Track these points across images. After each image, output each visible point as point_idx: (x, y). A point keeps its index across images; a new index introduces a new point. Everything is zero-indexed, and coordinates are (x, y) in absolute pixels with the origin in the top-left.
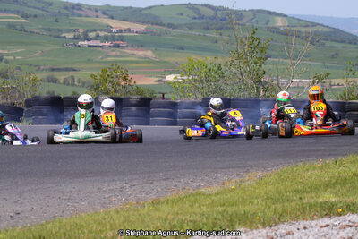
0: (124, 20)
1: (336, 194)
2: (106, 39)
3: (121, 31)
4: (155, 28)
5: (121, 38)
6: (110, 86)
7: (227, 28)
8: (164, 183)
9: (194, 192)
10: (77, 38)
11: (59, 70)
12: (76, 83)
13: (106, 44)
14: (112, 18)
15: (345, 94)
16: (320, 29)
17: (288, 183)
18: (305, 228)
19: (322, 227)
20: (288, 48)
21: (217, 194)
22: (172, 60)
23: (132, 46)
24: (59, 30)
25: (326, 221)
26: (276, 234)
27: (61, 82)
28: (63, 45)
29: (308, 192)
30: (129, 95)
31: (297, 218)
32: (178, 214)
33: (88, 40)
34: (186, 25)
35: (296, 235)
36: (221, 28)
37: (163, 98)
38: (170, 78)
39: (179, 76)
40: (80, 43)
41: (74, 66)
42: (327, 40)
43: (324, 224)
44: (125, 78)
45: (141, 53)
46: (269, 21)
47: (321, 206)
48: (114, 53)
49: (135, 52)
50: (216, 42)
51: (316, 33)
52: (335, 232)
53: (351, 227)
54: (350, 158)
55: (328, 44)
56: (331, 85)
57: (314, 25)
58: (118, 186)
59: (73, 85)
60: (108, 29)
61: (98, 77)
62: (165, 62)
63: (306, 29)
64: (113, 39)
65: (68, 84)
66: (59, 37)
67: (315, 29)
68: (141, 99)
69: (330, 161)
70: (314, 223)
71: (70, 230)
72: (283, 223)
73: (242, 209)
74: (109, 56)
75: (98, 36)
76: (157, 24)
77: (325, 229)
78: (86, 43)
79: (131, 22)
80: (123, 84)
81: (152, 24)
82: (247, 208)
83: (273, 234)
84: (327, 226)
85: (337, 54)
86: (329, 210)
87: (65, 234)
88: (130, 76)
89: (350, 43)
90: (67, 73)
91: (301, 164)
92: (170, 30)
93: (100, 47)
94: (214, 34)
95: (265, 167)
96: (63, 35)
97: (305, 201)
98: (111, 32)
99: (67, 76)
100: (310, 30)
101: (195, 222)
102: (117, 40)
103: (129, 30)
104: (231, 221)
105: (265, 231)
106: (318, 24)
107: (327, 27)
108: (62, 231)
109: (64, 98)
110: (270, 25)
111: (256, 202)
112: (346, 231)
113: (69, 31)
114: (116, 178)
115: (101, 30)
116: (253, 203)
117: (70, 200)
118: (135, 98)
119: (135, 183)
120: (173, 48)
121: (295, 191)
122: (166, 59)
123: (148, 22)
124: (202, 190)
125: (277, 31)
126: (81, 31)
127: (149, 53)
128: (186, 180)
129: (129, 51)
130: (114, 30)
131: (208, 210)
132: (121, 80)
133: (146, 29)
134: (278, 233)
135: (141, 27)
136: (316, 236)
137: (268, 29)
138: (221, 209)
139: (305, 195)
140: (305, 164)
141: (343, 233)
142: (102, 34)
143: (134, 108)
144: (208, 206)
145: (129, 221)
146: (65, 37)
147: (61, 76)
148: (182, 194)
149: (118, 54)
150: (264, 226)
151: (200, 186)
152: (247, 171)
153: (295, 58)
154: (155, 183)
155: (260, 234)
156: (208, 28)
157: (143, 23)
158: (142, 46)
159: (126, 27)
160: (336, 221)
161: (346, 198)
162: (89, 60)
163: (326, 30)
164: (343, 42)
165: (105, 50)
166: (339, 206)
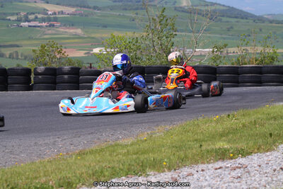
0: (57, 4)
1: (229, 142)
2: (43, 20)
3: (55, 13)
4: (83, 10)
5: (56, 20)
6: (47, 59)
7: (142, 9)
8: (89, 136)
9: (113, 143)
10: (19, 20)
11: (5, 46)
12: (20, 57)
13: (44, 24)
14: (48, 3)
15: (238, 60)
16: (218, 7)
17: (190, 134)
18: (203, 170)
19: (216, 169)
20: (191, 23)
21: (132, 145)
22: (97, 35)
23: (64, 25)
24: (4, 14)
25: (220, 164)
26: (179, 176)
27: (8, 56)
28: (8, 26)
29: (206, 141)
30: (62, 66)
31: (197, 162)
32: (99, 162)
33: (28, 22)
34: (108, 7)
35: (195, 176)
36: (137, 9)
37: (91, 67)
38: (96, 50)
39: (103, 49)
40: (22, 24)
41: (18, 43)
42: (223, 16)
43: (219, 167)
44: (60, 52)
45: (72, 31)
46: (175, 2)
47: (216, 152)
48: (50, 32)
49: (67, 30)
50: (133, 20)
51: (215, 11)
52: (227, 173)
53: (240, 168)
54: (241, 111)
55: (224, 19)
56: (227, 53)
57: (213, 4)
58: (52, 141)
59: (17, 59)
60: (45, 11)
61: (38, 52)
62: (93, 38)
63: (206, 8)
64: (49, 20)
65: (13, 58)
66: (4, 19)
67: (213, 8)
68: (72, 68)
69: (224, 115)
70: (210, 166)
71: (11, 177)
72: (185, 166)
73: (151, 156)
74: (46, 34)
75: (36, 17)
76: (84, 7)
77: (219, 170)
78: (27, 24)
79: (63, 5)
80: (58, 56)
81: (81, 7)
82: (156, 156)
83: (177, 176)
84: (220, 168)
85: (232, 28)
86: (222, 155)
87: (6, 181)
88: (64, 50)
89: (242, 18)
90: (12, 48)
91: (201, 118)
92: (96, 11)
93: (39, 26)
94: (131, 14)
95: (171, 122)
96: (8, 18)
97: (203, 148)
98: (47, 14)
99: (12, 52)
100: (210, 8)
101: (113, 168)
102: (52, 21)
103: (62, 13)
104: (142, 166)
105: (170, 174)
106: (216, 4)
107: (224, 6)
108: (4, 178)
109: (9, 69)
110: (177, 5)
111: (163, 151)
112: (236, 172)
113: (13, 14)
114: (50, 134)
115: (39, 13)
116: (161, 151)
117: (11, 153)
118: (67, 68)
119: (65, 137)
120: (98, 26)
121: (196, 140)
122: (93, 35)
123: (77, 6)
124: (120, 142)
125: (183, 10)
126: (23, 14)
127: (79, 31)
128: (107, 134)
129: (62, 30)
130: (49, 13)
131: (124, 158)
132: (57, 54)
133: (76, 11)
134: (180, 175)
135: (72, 10)
136: (212, 177)
137: (175, 9)
138: (134, 156)
139: (203, 143)
140: (204, 118)
141: (234, 174)
142: (40, 16)
143: (66, 76)
144: (124, 155)
145: (59, 169)
146: (9, 20)
147: (7, 52)
148: (104, 145)
149: (54, 32)
150: (169, 170)
151: (118, 138)
152: (157, 125)
153: (198, 32)
154: (82, 137)
155: (166, 176)
156: (126, 9)
157: (73, 6)
158: (73, 25)
159: (60, 10)
160: (228, 163)
161: (237, 145)
162: (30, 38)
163: (222, 8)
164: (236, 17)
165: (43, 29)
166: (231, 151)
